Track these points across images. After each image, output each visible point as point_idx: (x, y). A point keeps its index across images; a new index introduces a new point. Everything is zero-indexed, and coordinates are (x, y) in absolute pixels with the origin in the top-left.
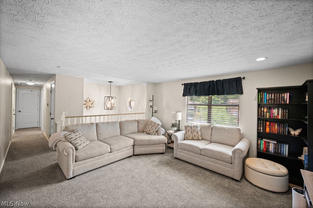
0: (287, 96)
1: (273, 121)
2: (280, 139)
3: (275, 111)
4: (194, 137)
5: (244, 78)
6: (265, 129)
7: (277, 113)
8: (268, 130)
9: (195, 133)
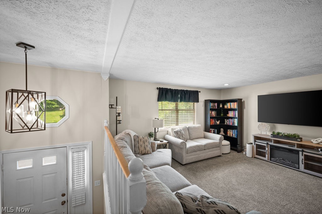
0: (216, 104)
3: (213, 113)
5: (200, 92)
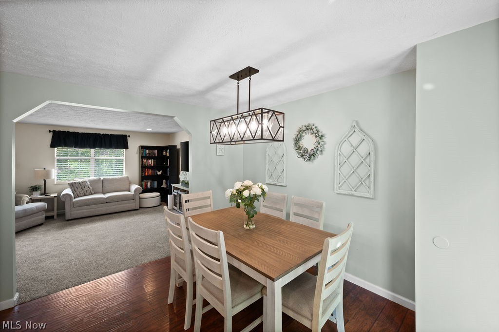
0: (156, 152)
1: (149, 167)
2: (153, 178)
3: (150, 161)
4: (85, 192)
5: (129, 136)
6: (145, 174)
7: (151, 162)
8: (146, 174)
9: (86, 189)
